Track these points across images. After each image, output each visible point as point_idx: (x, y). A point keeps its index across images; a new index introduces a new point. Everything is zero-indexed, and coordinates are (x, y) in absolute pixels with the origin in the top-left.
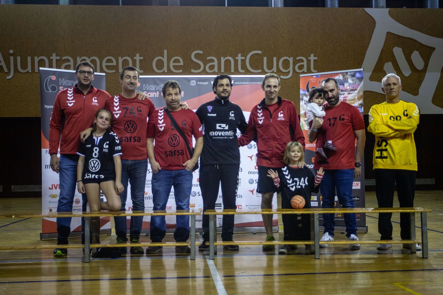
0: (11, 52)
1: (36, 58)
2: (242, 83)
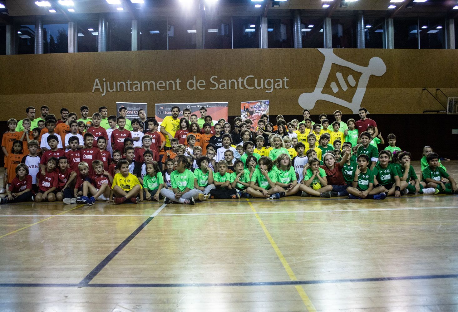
0: (104, 79)
1: (118, 83)
2: (210, 107)
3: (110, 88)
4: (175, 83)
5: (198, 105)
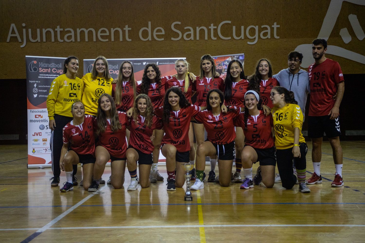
0: (24, 25)
1: (44, 29)
2: (164, 63)
3: (32, 37)
4: (122, 31)
5: (144, 61)
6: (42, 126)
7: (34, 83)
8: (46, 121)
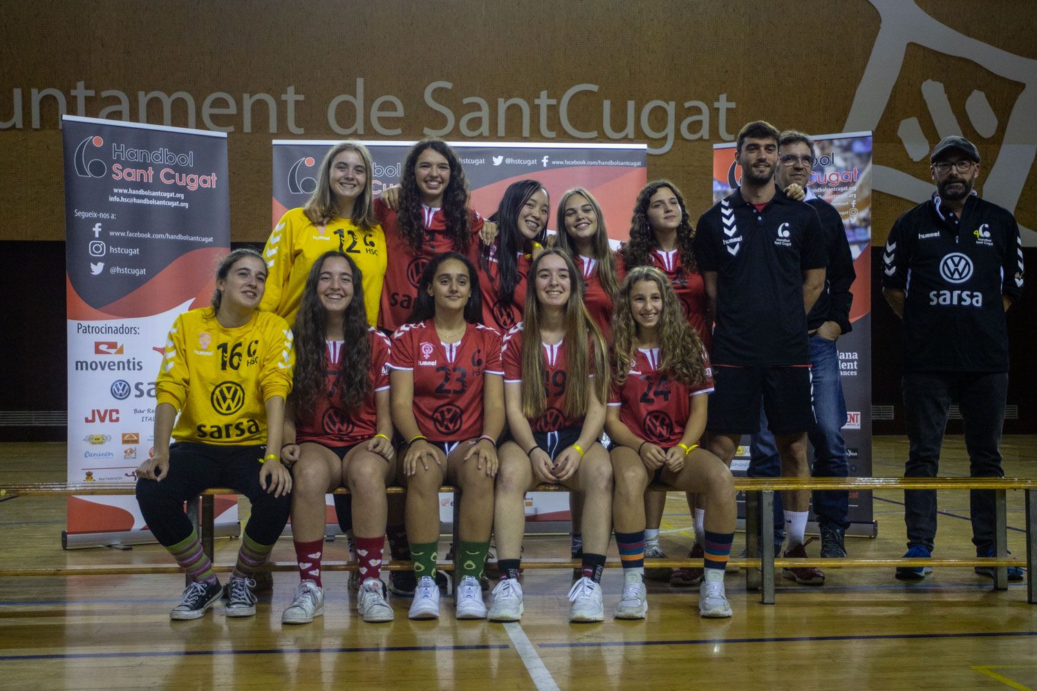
1: (34, 91)
2: (568, 163)
4: (278, 104)
5: (497, 152)
6: (121, 384)
7: (92, 222)
8: (137, 367)
